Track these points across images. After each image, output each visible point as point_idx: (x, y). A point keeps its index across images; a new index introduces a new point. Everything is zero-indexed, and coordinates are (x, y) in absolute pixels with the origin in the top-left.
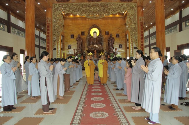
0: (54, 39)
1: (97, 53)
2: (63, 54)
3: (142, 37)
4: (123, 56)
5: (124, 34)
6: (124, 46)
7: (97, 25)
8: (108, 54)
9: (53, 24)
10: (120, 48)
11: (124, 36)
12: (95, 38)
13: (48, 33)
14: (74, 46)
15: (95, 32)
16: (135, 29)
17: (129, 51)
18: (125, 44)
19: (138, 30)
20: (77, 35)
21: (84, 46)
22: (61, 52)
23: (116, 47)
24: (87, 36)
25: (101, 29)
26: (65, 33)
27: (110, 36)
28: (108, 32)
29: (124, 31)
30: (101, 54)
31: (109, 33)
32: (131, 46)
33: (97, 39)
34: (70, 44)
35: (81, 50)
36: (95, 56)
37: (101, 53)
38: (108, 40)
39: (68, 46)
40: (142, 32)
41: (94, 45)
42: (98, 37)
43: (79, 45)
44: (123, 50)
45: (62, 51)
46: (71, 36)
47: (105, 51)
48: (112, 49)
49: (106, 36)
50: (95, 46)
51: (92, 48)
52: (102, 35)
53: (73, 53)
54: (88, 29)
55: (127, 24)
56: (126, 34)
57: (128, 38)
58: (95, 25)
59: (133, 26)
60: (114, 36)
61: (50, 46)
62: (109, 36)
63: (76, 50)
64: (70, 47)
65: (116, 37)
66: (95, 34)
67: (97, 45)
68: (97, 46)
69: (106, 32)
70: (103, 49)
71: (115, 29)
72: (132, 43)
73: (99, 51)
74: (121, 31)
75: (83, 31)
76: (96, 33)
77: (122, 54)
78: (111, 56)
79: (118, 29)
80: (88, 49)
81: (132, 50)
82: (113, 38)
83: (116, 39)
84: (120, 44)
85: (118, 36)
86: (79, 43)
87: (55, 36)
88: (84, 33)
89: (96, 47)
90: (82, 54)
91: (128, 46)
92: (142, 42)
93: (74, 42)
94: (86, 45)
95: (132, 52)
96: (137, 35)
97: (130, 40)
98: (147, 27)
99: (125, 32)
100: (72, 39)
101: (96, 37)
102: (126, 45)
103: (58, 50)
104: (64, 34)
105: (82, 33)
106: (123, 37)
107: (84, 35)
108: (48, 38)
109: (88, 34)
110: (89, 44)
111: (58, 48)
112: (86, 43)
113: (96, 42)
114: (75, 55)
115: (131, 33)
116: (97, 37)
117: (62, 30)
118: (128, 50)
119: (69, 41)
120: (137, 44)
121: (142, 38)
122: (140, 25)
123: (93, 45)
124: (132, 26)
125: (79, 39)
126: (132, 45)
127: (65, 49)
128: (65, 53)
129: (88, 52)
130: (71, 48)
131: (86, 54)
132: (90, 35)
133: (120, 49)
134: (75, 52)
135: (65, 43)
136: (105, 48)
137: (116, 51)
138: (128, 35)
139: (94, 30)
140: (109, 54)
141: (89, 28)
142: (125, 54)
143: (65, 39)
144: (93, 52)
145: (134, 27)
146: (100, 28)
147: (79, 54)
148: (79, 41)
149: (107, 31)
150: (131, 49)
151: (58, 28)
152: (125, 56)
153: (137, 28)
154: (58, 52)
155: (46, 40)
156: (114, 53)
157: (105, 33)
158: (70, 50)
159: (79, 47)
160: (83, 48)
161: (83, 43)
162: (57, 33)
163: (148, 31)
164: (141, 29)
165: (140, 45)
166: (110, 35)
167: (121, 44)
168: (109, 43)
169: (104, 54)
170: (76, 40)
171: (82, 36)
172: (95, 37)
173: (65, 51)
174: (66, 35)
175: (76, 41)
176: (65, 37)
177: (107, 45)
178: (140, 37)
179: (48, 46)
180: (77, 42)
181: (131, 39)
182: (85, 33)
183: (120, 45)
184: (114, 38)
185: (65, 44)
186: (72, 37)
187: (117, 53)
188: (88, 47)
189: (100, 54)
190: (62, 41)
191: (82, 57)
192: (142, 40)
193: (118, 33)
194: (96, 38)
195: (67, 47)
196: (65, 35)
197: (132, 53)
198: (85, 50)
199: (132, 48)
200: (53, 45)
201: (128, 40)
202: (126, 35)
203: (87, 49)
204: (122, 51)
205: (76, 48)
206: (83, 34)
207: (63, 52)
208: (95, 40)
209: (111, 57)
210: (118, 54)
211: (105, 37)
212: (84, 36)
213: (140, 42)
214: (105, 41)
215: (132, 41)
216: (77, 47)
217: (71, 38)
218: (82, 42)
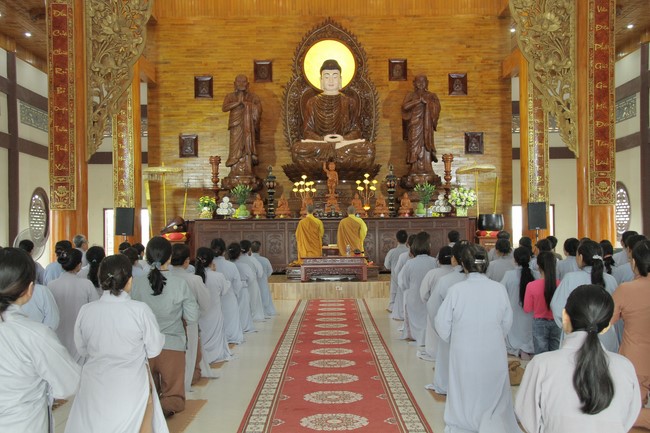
0: (97, 99)
1: (340, 179)
2: (151, 188)
3: (601, 86)
4: (489, 199)
5: (496, 72)
6: (491, 144)
7: (344, 23)
8: (405, 186)
9: (91, 11)
10: (468, 151)
11: (497, 86)
12: (330, 98)
13: (61, 62)
14: (216, 144)
15: (331, 65)
16: (563, 42)
17: (523, 170)
18: (498, 129)
19: (580, 45)
20: (231, 77)
21: (272, 141)
22: (138, 174)
23: (448, 151)
24: (286, 87)
25: (367, 49)
26: (161, 68)
27: (417, 89)
28: (404, 64)
29: (496, 56)
30: (362, 185)
31: (409, 67)
32: (537, 143)
33: (344, 103)
34: (189, 131)
35: (255, 164)
36: (332, 195)
37: (366, 182)
38: (406, 111)
39: (182, 144)
40: (603, 57)
41: (327, 138)
42: (347, 91)
43: (243, 138)
44: (489, 165)
45: (146, 169)
46: (197, 82)
47: (386, 171)
48: (428, 157)
49: (394, 85)
50: (332, 145)
51: (311, 153)
52: (373, 77)
53: (209, 184)
54: (292, 43)
55: (514, 12)
56: (505, 74)
57: (515, 97)
58: (330, 21)
59: (551, 22)
60: (438, 85)
61: (74, 136)
62: (412, 88)
63: (222, 166)
64: (189, 148)
65: (451, 90)
66: (331, 72)
67: (339, 137)
68: (341, 142)
69: (392, 66)
70: (373, 160)
71: (445, 46)
72: (541, 127)
73: (352, 171)
74: (478, 59)
75: (264, 57)
76: (339, 69)
77: (483, 187)
78: (418, 201)
79: (461, 43)
80: (294, 160)
81: (541, 163)
82: (433, 98)
83: (446, 102)
84: (470, 129)
85: (458, 84)
86: (243, 126)
87: (101, 80)
88: (270, 66)
89: (338, 146)
90: (259, 189)
91: (516, 143)
92: (602, 115)
93: (212, 119)
94: (280, 136)
95: (541, 173)
96: (573, 77)
97: (528, 107)
98: (634, 30)
99: (502, 62)
100: (204, 104)
101: (335, 93)
102: (506, 139)
103: (121, 164)
104: (157, 72)
105: (257, 68)
106: (490, 92)
107: (269, 78)
108: (59, 90)
109: (290, 74)
110: (300, 131)
111: (121, 152)
112: (280, 127)
113: (338, 117)
114: (217, 193)
115: (537, 66)
116: (343, 91)
117: (142, 48)
118: (516, 165)
119: (183, 111)
120: (573, 127)
121: (602, 95)
122: (592, 16)
123: (321, 133)
124: (541, 21)
125: (240, 100)
126: (541, 138)
127: (163, 157)
128: (164, 180)
129: (293, 174)
130: (196, 155)
131: (279, 188)
132: (304, 82)
133: (470, 162)
134: (216, 174)
135: (162, 122)
136: (388, 156)
137: (447, 173)
138: (515, 82)
139: (327, 50)
140: (410, 189)
141: (299, 39)
142: (498, 190)
143: (162, 100)
144: (317, 174)
145: (555, 27)
146: (360, 40)
147: (239, 188)
148: (242, 115)
149: (399, 56)
150: (533, 156)
151: (119, 33)
152: (499, 198)
153: (572, 32)
154: (121, 175)
155: (50, 104)
156: (435, 181)
157: (385, 66)
158: (189, 163)
159: (243, 150)
160: (265, 155)
161: (264, 127)
162: (112, 63)
163: (638, 53)
164: (598, 39)
165: (589, 132)
166: (416, 80)
167: (477, 130)
168: (406, 126)
169: (382, 187)
170: (225, 110)
171: (260, 86)
172: (332, 91)
173: (161, 169)
174: (167, 81)
175: (227, 115)
176: (162, 91)
177: (401, 138)
178: (590, 87)
179: (59, 138)
180: (231, 121)
181: (537, 103)
182: (275, 70)
183: (474, 135)
184: (439, 97)
185: (163, 128)
186: (203, 88)
187: (453, 180)
188: (292, 150)
189: (360, 188)
190: (144, 111)
191: (258, 203)
192: (602, 106)
193: (462, 69)
194: (337, 98)
195: (176, 149)
196: (162, 77)
197: (542, 183)
198: (273, 162)
199: (541, 152)
200: (90, 130)
201: (516, 108)
202: (506, 81)
203: (284, 158)
204: (479, 171)
205: (223, 152)
206: (263, 72)
207: (152, 174)
208: (331, 110)
209: (421, 205)
210: (458, 187)
211: (387, 93)
212: (269, 86)
213: (588, 117)
214: (385, 116)
215: (540, 114)
216: (231, 149)
217: (197, 95)
218: (260, 119)
